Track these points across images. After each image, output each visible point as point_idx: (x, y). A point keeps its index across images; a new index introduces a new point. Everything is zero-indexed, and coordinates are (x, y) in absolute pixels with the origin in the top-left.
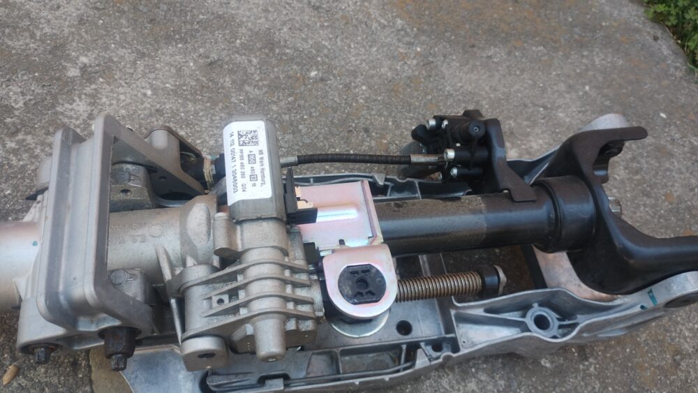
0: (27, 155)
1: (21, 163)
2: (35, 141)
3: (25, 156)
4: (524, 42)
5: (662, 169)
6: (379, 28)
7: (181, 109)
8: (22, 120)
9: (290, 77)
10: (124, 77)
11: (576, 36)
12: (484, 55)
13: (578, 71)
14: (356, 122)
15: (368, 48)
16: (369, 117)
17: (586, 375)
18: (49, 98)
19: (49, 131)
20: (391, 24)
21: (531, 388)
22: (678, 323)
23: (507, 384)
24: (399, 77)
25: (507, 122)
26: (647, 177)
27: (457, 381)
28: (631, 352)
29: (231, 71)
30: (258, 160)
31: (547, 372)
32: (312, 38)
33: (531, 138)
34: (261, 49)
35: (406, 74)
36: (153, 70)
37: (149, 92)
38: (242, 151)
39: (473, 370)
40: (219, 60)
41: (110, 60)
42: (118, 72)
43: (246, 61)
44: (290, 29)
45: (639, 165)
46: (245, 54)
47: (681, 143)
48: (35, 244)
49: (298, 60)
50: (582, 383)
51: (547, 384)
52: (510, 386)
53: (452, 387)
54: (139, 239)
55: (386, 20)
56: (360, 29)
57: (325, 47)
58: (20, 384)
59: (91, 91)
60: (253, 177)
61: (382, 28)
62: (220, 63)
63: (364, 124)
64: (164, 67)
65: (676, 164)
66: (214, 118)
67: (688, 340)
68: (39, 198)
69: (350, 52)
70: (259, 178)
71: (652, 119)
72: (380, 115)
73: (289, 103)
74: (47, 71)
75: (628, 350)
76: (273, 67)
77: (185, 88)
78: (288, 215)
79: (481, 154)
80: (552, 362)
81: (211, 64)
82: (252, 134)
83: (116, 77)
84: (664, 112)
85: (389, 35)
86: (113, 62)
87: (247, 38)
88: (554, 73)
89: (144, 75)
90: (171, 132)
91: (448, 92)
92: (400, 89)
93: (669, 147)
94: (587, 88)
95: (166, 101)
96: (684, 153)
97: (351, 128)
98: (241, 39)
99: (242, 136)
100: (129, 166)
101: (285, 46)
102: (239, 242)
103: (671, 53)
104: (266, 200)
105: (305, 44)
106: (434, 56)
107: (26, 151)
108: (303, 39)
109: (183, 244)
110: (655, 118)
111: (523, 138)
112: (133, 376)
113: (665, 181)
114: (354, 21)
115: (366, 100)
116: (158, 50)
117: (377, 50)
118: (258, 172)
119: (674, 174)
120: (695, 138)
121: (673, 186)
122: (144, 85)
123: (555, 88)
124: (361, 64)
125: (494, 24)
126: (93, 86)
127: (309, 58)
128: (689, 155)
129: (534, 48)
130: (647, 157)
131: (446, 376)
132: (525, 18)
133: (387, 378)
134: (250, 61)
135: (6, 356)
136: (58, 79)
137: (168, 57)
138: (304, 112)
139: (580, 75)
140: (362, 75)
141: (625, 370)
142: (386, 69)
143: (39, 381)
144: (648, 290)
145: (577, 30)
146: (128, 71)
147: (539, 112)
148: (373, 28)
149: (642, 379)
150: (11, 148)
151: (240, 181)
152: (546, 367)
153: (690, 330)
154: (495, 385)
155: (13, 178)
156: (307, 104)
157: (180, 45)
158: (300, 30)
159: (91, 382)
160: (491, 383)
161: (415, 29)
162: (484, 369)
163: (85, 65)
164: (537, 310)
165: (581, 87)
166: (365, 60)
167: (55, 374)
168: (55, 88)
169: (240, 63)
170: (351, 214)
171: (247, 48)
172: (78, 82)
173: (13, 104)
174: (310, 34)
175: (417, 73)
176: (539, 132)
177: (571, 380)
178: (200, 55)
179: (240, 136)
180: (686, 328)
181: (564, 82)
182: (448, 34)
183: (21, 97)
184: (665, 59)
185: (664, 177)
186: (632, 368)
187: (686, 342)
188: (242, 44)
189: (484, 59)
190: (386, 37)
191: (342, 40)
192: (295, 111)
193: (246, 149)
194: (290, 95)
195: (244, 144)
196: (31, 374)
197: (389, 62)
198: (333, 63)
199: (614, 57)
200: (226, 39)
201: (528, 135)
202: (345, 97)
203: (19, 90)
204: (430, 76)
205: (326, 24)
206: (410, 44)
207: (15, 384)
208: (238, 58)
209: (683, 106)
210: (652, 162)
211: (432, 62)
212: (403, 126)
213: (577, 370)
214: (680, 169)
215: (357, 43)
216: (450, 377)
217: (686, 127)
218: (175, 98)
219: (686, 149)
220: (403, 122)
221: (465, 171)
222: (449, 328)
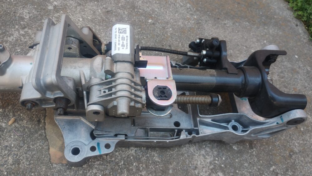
0: (28, 37)
1: (25, 40)
2: (32, 32)
3: (27, 37)
4: (241, 20)
5: (294, 78)
6: (180, 6)
7: (94, 28)
8: (27, 23)
9: (140, 21)
10: (71, 12)
11: (263, 20)
12: (223, 23)
13: (262, 34)
14: (166, 42)
15: (174, 14)
16: (171, 41)
17: (252, 155)
18: (39, 16)
19: (38, 29)
20: (185, 5)
21: (227, 156)
22: (293, 140)
23: (218, 154)
24: (186, 27)
25: (230, 51)
26: (287, 80)
27: (197, 149)
28: (272, 148)
29: (116, 16)
30: (125, 39)
31: (235, 151)
32: (151, 7)
33: (239, 58)
34: (129, 8)
35: (189, 26)
36: (83, 11)
37: (81, 19)
38: (119, 35)
39: (204, 146)
40: (111, 10)
41: (66, 5)
42: (69, 10)
43: (122, 12)
44: (142, 2)
45: (283, 75)
46: (122, 10)
47: (303, 69)
48: (31, 64)
49: (144, 15)
50: (249, 158)
51: (234, 156)
52: (219, 155)
53: (195, 152)
54: (74, 67)
55: (183, 4)
56: (172, 6)
57: (156, 11)
58: (15, 126)
59: (57, 16)
60: (123, 45)
61: (181, 7)
62: (111, 12)
63: (169, 43)
64: (88, 10)
65: (300, 76)
66: (107, 33)
67: (297, 147)
68: (34, 47)
69: (166, 14)
70: (125, 46)
71: (292, 57)
72: (176, 41)
73: (139, 31)
74: (40, 6)
75: (270, 148)
76: (134, 16)
77: (96, 20)
78: (136, 62)
79: (217, 54)
80: (238, 148)
81: (108, 12)
82: (124, 30)
83: (68, 12)
84: (297, 55)
85: (183, 10)
86: (67, 6)
87: (124, 3)
88: (252, 34)
89: (80, 12)
90: (90, 29)
91: (206, 36)
92: (186, 32)
93: (298, 69)
94: (265, 41)
95: (88, 24)
96: (304, 73)
97: (163, 45)
98: (121, 3)
99: (120, 30)
100: (72, 39)
101: (139, 9)
102: (115, 69)
103: (303, 32)
104: (127, 54)
105: (148, 9)
106: (202, 20)
107: (28, 36)
108: (147, 7)
109: (91, 72)
110: (293, 57)
111: (236, 58)
112: (63, 127)
113: (294, 83)
114: (169, 2)
115: (171, 34)
116: (86, 3)
117: (178, 15)
118: (125, 44)
119: (298, 80)
120: (309, 67)
121: (297, 85)
122: (79, 16)
123: (252, 40)
124: (171, 20)
125: (228, 11)
126: (58, 14)
127: (149, 14)
128: (306, 74)
129: (244, 23)
130: (288, 72)
131: (192, 147)
132: (242, 10)
133: (168, 141)
134: (124, 13)
135: (11, 114)
136: (44, 9)
137: (90, 7)
138: (145, 36)
139: (263, 36)
140: (170, 24)
141: (268, 155)
142: (181, 23)
143: (23, 126)
144: (280, 116)
145: (263, 18)
146: (73, 10)
147: (243, 48)
148: (177, 6)
149: (275, 160)
150: (22, 34)
151: (117, 46)
152: (235, 149)
153: (298, 143)
154: (213, 153)
155: (21, 45)
156: (146, 33)
157: (96, 3)
158: (147, 3)
159: (45, 129)
160: (211, 152)
161: (195, 9)
162: (209, 146)
163: (56, 5)
164: (233, 123)
165: (263, 41)
166: (172, 19)
167: (31, 124)
168: (42, 13)
169: (120, 13)
170: (161, 68)
171: (123, 7)
172: (52, 11)
173: (25, 17)
174: (150, 5)
175: (193, 26)
176: (243, 56)
177: (245, 156)
178: (104, 8)
179: (119, 29)
180: (297, 142)
181: (256, 38)
182: (208, 13)
183: (28, 15)
184: (300, 34)
185: (294, 81)
186: (271, 155)
187: (296, 148)
188: (121, 5)
189: (222, 24)
190: (182, 10)
191: (164, 9)
192: (141, 35)
193: (121, 35)
194: (139, 28)
195: (121, 33)
196: (21, 122)
197: (182, 21)
198: (159, 18)
199: (278, 31)
200: (115, 3)
201: (238, 57)
202: (162, 32)
203: (27, 12)
204: (199, 28)
205: (157, 2)
206: (192, 15)
207: (13, 126)
208: (119, 11)
209: (305, 54)
210: (289, 74)
211: (200, 23)
212: (186, 46)
213: (248, 152)
214: (301, 79)
215: (170, 11)
216: (194, 147)
217: (306, 62)
218: (92, 23)
219: (305, 71)
220: (186, 45)
221: (210, 60)
222: (196, 125)
